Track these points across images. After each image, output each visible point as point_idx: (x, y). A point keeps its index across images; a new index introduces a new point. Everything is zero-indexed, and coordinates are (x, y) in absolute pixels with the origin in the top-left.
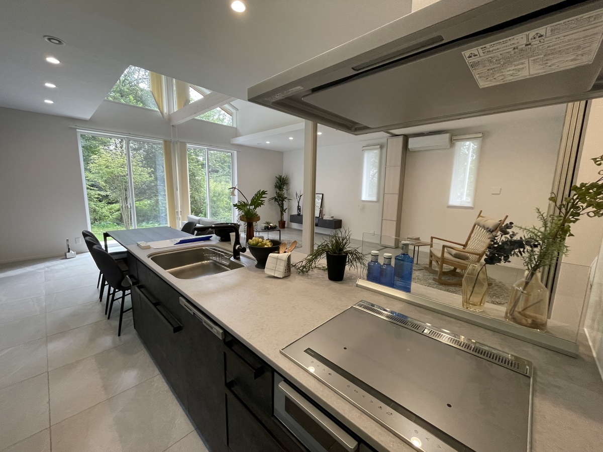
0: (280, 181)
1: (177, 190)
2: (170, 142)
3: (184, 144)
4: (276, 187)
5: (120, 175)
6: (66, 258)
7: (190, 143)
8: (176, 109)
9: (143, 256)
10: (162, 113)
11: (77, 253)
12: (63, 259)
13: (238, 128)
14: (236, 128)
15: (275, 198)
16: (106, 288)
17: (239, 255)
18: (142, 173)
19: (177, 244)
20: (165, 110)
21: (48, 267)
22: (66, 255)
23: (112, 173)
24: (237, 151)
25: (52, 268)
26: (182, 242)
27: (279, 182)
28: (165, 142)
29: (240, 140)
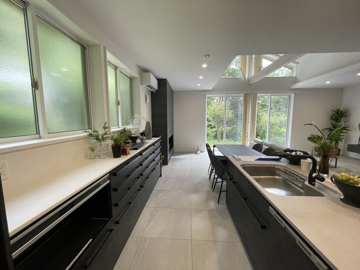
0: (338, 114)
1: (249, 123)
2: (248, 94)
3: (256, 94)
4: (332, 118)
5: (219, 115)
6: (197, 154)
7: (259, 93)
8: (253, 74)
9: (238, 165)
10: (245, 78)
11: (201, 152)
12: (195, 154)
13: (297, 77)
14: (295, 77)
15: (330, 128)
16: (213, 174)
17: (315, 181)
18: (229, 113)
19: (256, 160)
20: (247, 76)
21: (191, 157)
22: (197, 152)
23: (215, 114)
24: (294, 93)
25: (192, 157)
26: (260, 159)
27: (336, 114)
28: (245, 95)
29: (298, 85)
